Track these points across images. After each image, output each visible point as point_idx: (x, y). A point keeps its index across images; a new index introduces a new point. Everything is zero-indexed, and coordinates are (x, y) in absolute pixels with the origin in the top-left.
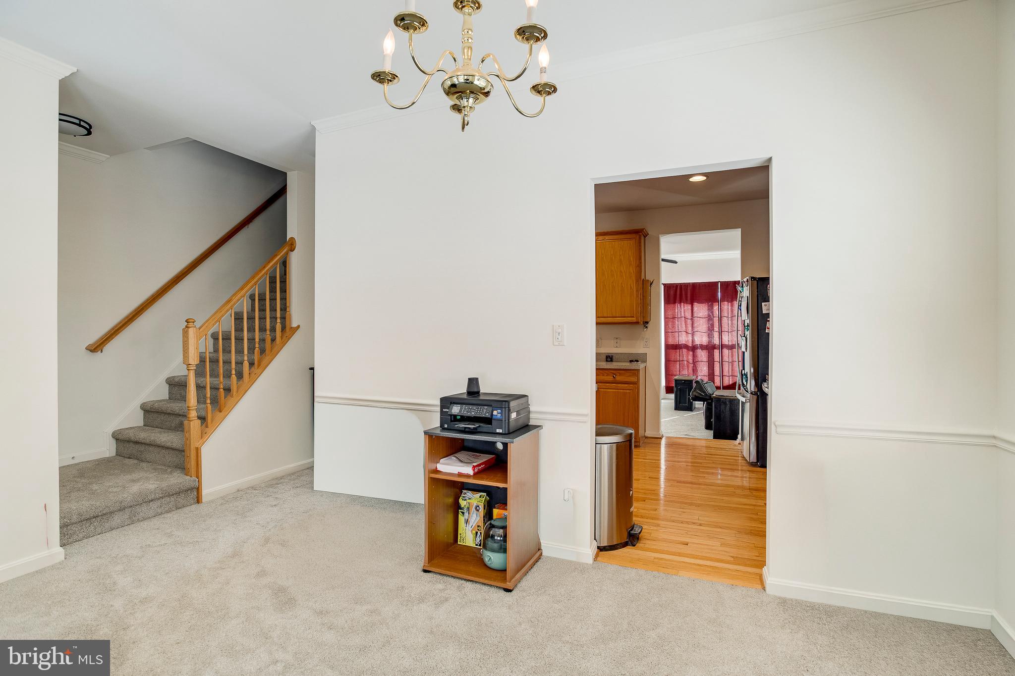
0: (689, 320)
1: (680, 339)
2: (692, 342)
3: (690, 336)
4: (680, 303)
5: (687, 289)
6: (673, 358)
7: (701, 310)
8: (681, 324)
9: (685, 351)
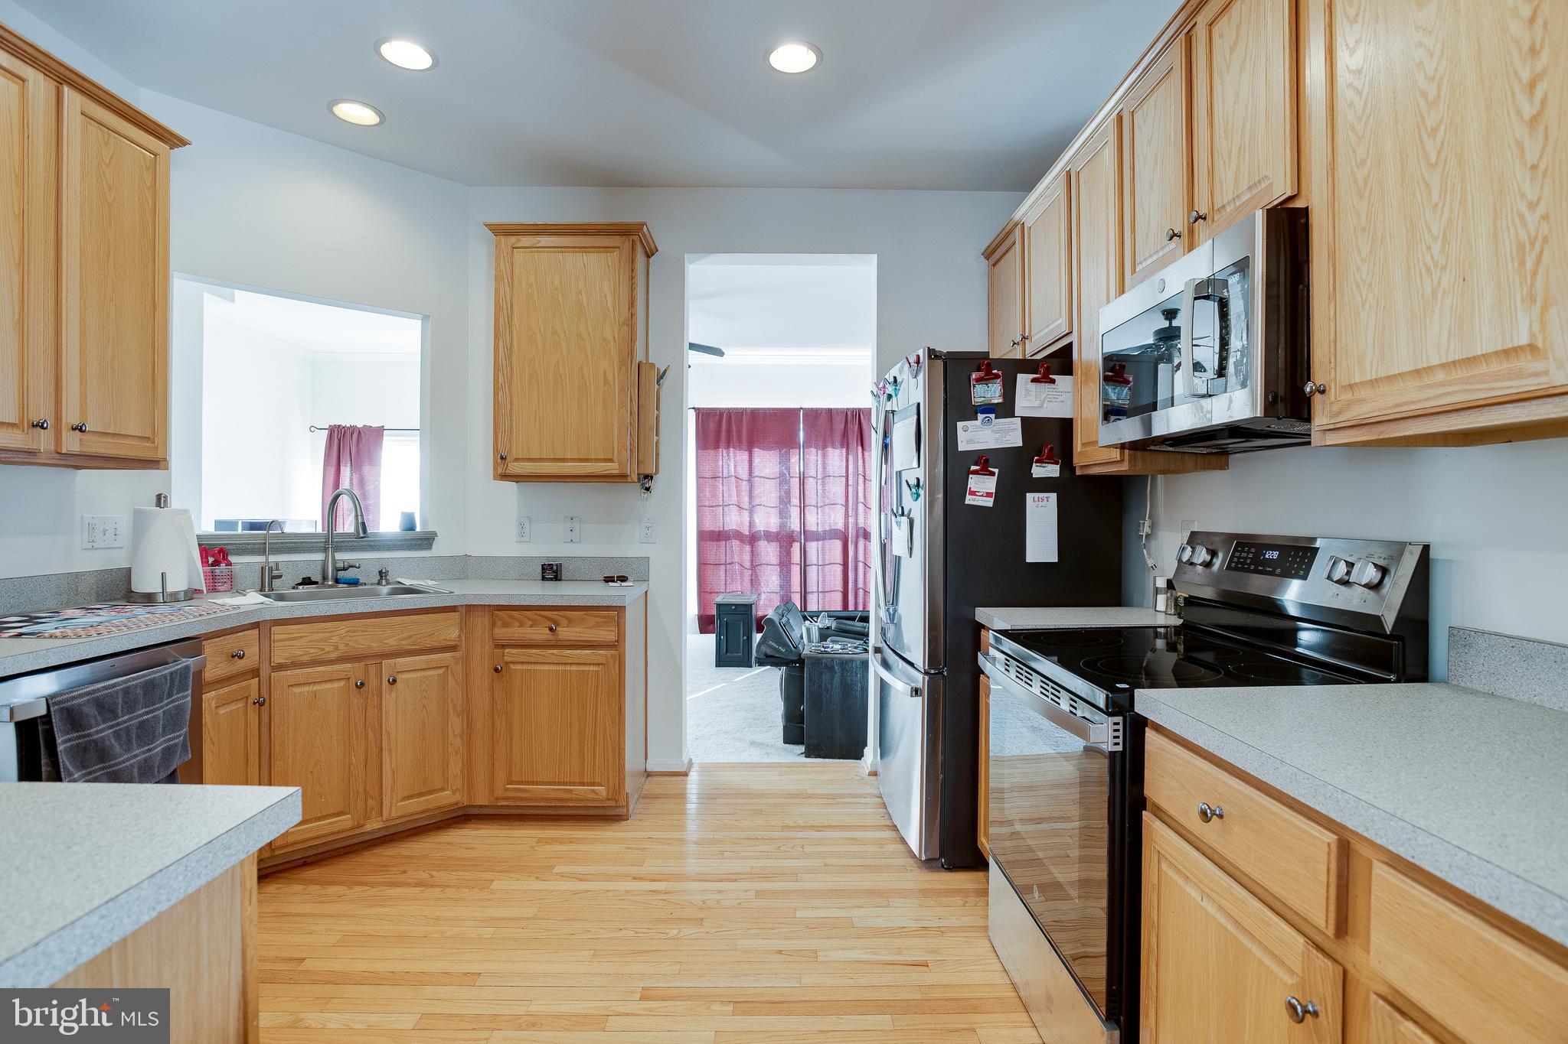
0: (745, 483)
1: (728, 519)
2: (750, 527)
3: (746, 514)
4: (728, 447)
5: (741, 421)
6: (712, 559)
7: (766, 462)
8: (729, 490)
9: (735, 543)
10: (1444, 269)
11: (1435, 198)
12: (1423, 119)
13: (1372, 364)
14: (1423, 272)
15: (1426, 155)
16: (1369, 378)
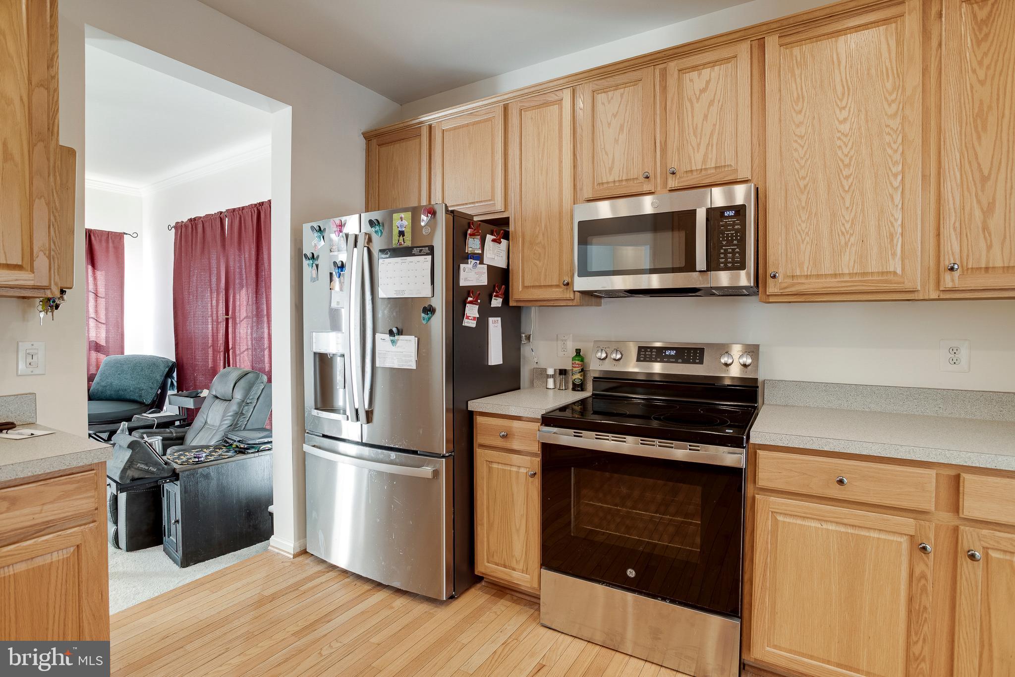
10: (852, 235)
11: (848, 204)
12: (841, 171)
13: (808, 268)
14: (840, 233)
15: (842, 186)
16: (806, 274)
